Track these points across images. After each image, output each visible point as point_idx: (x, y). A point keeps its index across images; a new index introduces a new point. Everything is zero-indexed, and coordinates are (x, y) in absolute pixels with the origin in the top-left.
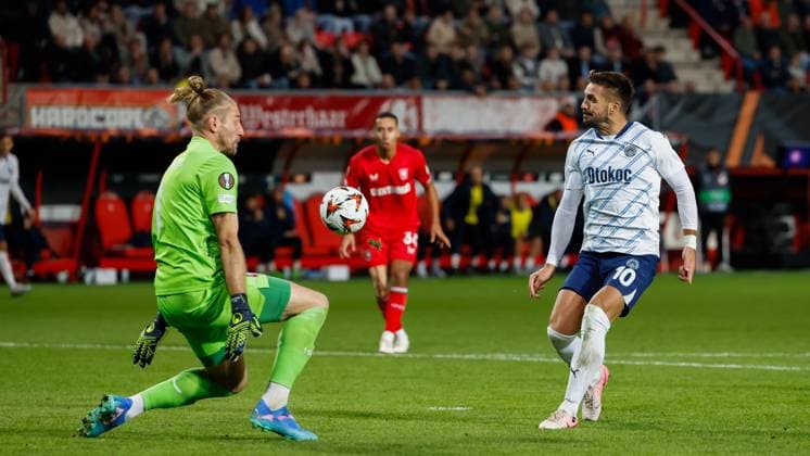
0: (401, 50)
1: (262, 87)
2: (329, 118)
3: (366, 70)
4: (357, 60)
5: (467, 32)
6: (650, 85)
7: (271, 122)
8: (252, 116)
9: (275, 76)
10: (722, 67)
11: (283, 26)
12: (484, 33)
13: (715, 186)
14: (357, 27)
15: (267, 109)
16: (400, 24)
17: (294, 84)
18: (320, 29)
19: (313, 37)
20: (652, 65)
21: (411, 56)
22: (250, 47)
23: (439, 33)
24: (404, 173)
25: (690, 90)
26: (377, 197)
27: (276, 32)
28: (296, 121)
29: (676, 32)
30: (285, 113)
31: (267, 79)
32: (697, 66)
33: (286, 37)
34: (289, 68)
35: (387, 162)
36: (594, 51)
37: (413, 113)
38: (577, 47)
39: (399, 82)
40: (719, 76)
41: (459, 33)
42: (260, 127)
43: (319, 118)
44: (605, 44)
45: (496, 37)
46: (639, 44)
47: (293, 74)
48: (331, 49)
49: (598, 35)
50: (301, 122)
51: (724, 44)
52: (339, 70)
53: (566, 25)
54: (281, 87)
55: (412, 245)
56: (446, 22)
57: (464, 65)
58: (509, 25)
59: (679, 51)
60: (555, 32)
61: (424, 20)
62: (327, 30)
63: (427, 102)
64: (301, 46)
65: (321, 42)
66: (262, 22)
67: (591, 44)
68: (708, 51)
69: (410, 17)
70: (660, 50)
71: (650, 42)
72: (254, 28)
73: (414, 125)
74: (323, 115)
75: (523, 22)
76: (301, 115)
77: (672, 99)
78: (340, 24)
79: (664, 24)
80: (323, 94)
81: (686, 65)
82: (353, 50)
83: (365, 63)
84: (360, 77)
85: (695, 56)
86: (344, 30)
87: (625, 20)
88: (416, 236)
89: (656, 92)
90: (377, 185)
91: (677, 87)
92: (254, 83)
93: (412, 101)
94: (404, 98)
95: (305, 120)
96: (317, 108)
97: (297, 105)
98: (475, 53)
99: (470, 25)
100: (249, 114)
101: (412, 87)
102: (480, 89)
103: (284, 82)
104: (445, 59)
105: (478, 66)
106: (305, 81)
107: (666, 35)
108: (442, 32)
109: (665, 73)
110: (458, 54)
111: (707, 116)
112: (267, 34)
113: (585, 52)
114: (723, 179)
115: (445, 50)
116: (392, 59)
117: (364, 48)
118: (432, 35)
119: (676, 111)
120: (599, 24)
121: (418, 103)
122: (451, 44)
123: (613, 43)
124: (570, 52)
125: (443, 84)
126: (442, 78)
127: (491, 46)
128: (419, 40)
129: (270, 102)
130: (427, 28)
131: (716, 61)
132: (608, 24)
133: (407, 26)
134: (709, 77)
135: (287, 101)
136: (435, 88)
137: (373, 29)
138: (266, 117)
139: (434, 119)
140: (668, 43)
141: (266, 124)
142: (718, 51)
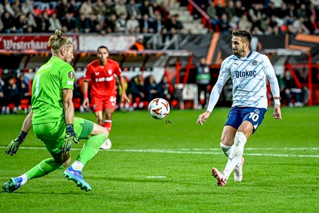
0: (69, 16)
1: (12, 32)
2: (40, 45)
3: (55, 25)
4: (51, 20)
5: (97, 8)
6: (173, 31)
7: (16, 47)
8: (8, 45)
9: (18, 28)
10: (202, 23)
11: (20, 7)
12: (104, 9)
13: (204, 73)
14: (51, 7)
15: (14, 41)
16: (69, 5)
17: (25, 31)
18: (35, 8)
19: (33, 11)
20: (174, 22)
21: (74, 19)
22: (7, 16)
23: (85, 9)
24: (110, 72)
25: (190, 33)
26: (99, 82)
27: (17, 9)
28: (27, 46)
29: (182, 8)
30: (22, 43)
31: (14, 29)
32: (192, 22)
33: (21, 11)
34: (23, 24)
35: (103, 67)
36: (149, 16)
37: (75, 42)
38: (143, 15)
39: (69, 30)
40: (201, 26)
41: (94, 9)
42: (12, 49)
43: (36, 45)
44: (154, 13)
45: (109, 10)
46: (168, 13)
47: (25, 27)
48: (40, 16)
49: (151, 9)
50: (29, 47)
51: (203, 13)
52: (44, 25)
53: (138, 5)
54: (20, 32)
55: (114, 102)
56: (88, 4)
57: (96, 22)
58: (114, 6)
59: (184, 16)
60: (133, 8)
61: (79, 4)
62: (39, 8)
63: (81, 38)
64: (28, 15)
65: (36, 13)
66: (12, 4)
67: (148, 13)
68: (196, 16)
69: (73, 2)
70: (177, 16)
71: (172, 13)
72: (8, 7)
73: (76, 48)
74: (38, 43)
75: (120, 5)
76: (29, 44)
77: (183, 37)
78: (44, 6)
79: (177, 5)
80: (38, 35)
81: (188, 22)
82: (50, 16)
83: (55, 22)
84: (52, 28)
85: (191, 18)
86: (45, 8)
87: (162, 3)
88: (115, 99)
89: (176, 33)
90: (99, 77)
91: (184, 31)
92: (9, 31)
93: (74, 37)
94: (72, 36)
95: (30, 46)
96: (35, 41)
97: (27, 40)
98: (100, 17)
99: (98, 6)
100: (7, 44)
101: (75, 32)
102: (103, 32)
103: (21, 30)
104: (88, 20)
105: (102, 23)
106: (30, 29)
107: (178, 9)
109: (179, 26)
110: (93, 18)
111: (198, 43)
112: (14, 10)
113: (146, 17)
114: (207, 70)
115: (88, 16)
116: (66, 20)
117: (54, 15)
118: (82, 10)
119: (185, 41)
120: (151, 5)
121: (77, 38)
122: (90, 14)
123: (157, 13)
124: (139, 17)
125: (87, 30)
126: (86, 27)
127: (107, 14)
128: (76, 12)
129: (16, 38)
130: (80, 7)
131: (199, 20)
132: (155, 5)
133: (72, 6)
134: (197, 27)
135: (23, 38)
136: (84, 32)
137: (57, 7)
138: (14, 44)
139: (84, 45)
140: (180, 13)
141: (14, 47)
142: (200, 16)
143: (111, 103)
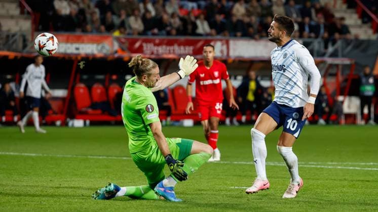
0: (220, 18)
1: (154, 34)
2: (185, 49)
3: (203, 27)
4: (198, 22)
5: (251, 9)
6: (337, 35)
7: (157, 51)
8: (149, 48)
9: (160, 30)
10: (372, 27)
11: (164, 6)
12: (259, 10)
13: (368, 84)
14: (199, 7)
15: (155, 45)
16: (219, 5)
17: (169, 33)
18: (181, 7)
19: (178, 11)
20: (339, 26)
21: (224, 21)
22: (148, 16)
23: (238, 10)
24: (216, 74)
25: (357, 38)
26: (204, 85)
27: (160, 8)
28: (170, 50)
29: (350, 11)
30: (164, 47)
31: (156, 31)
32: (360, 27)
33: (165, 12)
34: (167, 26)
35: (208, 68)
36: (311, 19)
37: (225, 47)
38: (303, 18)
39: (218, 33)
40: (370, 32)
41: (247, 11)
42: (152, 53)
43: (180, 49)
44: (316, 16)
45: (265, 12)
46: (332, 16)
47: (168, 28)
48: (186, 17)
49: (313, 12)
50: (172, 51)
51: (373, 16)
52: (190, 27)
53: (298, 7)
54: (163, 35)
55: (219, 109)
56: (241, 5)
57: (249, 25)
58: (271, 6)
59: (351, 20)
60: (293, 10)
61: (231, 4)
62: (185, 8)
63: (231, 43)
64: (173, 15)
65: (181, 13)
66: (154, 4)
67: (310, 16)
68: (366, 20)
69: (225, 3)
70: (342, 19)
71: (338, 15)
72: (150, 7)
73: (225, 53)
74: (182, 48)
75: (278, 5)
76: (171, 48)
77: (348, 43)
78: (191, 5)
79: (345, 7)
80: (182, 38)
81: (356, 26)
82: (197, 17)
83: (202, 24)
84: (200, 30)
85: (359, 22)
86: (193, 8)
87: (326, 4)
88: (221, 105)
89: (340, 39)
91: (350, 37)
92: (149, 33)
93: (224, 42)
94: (221, 40)
95: (174, 50)
96: (180, 45)
97: (170, 43)
98: (254, 19)
99: (252, 6)
100: (147, 47)
101: (225, 35)
102: (257, 36)
103: (164, 32)
104: (240, 22)
105: (256, 26)
106: (174, 32)
107: (345, 12)
108: (239, 10)
109: (344, 30)
110: (247, 20)
111: (364, 50)
112: (156, 10)
113: (307, 20)
114: (371, 80)
115: (240, 18)
116: (215, 22)
117: (202, 17)
118: (234, 11)
119: (349, 48)
120: (313, 6)
121: (227, 43)
122: (243, 15)
123: (320, 16)
124: (300, 20)
125: (239, 34)
126: (239, 31)
127: (262, 16)
128: (228, 13)
129: (157, 41)
130: (232, 7)
131: (369, 24)
132: (318, 6)
133: (223, 6)
134: (366, 32)
135: (165, 42)
136: (235, 36)
137: (206, 7)
138: (155, 48)
139: (234, 50)
140: (346, 16)
141: (155, 52)
142: (370, 20)
143: (216, 110)
